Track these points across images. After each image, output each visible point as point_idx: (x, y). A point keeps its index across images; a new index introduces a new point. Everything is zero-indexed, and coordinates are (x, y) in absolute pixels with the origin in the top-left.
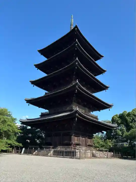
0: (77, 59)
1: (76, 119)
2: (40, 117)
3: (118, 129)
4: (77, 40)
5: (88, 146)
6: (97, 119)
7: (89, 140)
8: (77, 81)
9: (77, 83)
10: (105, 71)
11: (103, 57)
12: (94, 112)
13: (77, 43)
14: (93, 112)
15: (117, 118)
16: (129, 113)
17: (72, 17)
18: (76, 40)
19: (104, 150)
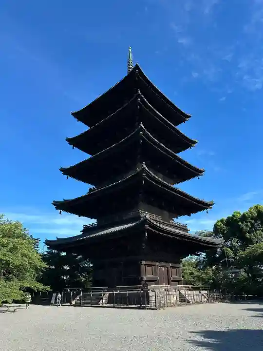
0: (142, 125)
1: (146, 235)
2: (82, 233)
3: (227, 246)
4: (139, 92)
5: (173, 281)
6: (186, 230)
7: (174, 270)
8: (144, 166)
9: (144, 168)
10: (194, 143)
11: (189, 117)
12: (179, 217)
13: (139, 96)
14: (177, 218)
15: (222, 225)
16: (244, 214)
17: (130, 50)
18: (137, 92)
19: (202, 287)
